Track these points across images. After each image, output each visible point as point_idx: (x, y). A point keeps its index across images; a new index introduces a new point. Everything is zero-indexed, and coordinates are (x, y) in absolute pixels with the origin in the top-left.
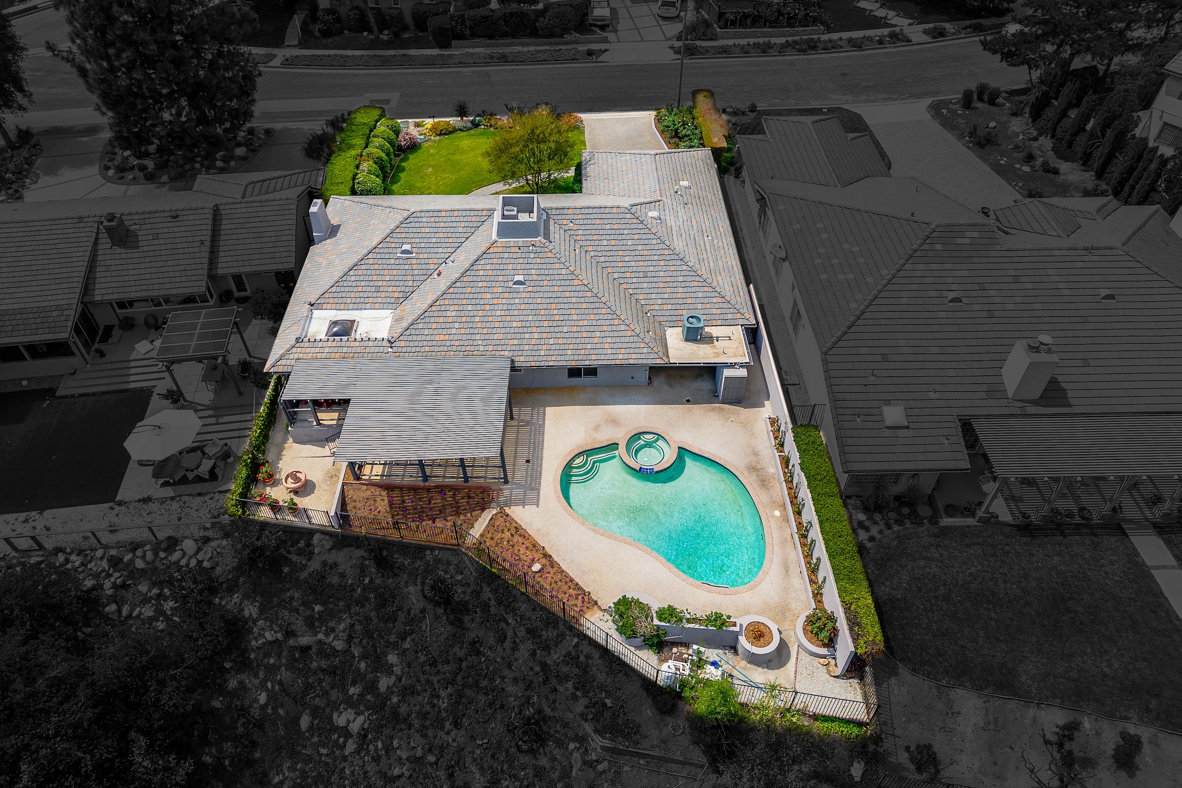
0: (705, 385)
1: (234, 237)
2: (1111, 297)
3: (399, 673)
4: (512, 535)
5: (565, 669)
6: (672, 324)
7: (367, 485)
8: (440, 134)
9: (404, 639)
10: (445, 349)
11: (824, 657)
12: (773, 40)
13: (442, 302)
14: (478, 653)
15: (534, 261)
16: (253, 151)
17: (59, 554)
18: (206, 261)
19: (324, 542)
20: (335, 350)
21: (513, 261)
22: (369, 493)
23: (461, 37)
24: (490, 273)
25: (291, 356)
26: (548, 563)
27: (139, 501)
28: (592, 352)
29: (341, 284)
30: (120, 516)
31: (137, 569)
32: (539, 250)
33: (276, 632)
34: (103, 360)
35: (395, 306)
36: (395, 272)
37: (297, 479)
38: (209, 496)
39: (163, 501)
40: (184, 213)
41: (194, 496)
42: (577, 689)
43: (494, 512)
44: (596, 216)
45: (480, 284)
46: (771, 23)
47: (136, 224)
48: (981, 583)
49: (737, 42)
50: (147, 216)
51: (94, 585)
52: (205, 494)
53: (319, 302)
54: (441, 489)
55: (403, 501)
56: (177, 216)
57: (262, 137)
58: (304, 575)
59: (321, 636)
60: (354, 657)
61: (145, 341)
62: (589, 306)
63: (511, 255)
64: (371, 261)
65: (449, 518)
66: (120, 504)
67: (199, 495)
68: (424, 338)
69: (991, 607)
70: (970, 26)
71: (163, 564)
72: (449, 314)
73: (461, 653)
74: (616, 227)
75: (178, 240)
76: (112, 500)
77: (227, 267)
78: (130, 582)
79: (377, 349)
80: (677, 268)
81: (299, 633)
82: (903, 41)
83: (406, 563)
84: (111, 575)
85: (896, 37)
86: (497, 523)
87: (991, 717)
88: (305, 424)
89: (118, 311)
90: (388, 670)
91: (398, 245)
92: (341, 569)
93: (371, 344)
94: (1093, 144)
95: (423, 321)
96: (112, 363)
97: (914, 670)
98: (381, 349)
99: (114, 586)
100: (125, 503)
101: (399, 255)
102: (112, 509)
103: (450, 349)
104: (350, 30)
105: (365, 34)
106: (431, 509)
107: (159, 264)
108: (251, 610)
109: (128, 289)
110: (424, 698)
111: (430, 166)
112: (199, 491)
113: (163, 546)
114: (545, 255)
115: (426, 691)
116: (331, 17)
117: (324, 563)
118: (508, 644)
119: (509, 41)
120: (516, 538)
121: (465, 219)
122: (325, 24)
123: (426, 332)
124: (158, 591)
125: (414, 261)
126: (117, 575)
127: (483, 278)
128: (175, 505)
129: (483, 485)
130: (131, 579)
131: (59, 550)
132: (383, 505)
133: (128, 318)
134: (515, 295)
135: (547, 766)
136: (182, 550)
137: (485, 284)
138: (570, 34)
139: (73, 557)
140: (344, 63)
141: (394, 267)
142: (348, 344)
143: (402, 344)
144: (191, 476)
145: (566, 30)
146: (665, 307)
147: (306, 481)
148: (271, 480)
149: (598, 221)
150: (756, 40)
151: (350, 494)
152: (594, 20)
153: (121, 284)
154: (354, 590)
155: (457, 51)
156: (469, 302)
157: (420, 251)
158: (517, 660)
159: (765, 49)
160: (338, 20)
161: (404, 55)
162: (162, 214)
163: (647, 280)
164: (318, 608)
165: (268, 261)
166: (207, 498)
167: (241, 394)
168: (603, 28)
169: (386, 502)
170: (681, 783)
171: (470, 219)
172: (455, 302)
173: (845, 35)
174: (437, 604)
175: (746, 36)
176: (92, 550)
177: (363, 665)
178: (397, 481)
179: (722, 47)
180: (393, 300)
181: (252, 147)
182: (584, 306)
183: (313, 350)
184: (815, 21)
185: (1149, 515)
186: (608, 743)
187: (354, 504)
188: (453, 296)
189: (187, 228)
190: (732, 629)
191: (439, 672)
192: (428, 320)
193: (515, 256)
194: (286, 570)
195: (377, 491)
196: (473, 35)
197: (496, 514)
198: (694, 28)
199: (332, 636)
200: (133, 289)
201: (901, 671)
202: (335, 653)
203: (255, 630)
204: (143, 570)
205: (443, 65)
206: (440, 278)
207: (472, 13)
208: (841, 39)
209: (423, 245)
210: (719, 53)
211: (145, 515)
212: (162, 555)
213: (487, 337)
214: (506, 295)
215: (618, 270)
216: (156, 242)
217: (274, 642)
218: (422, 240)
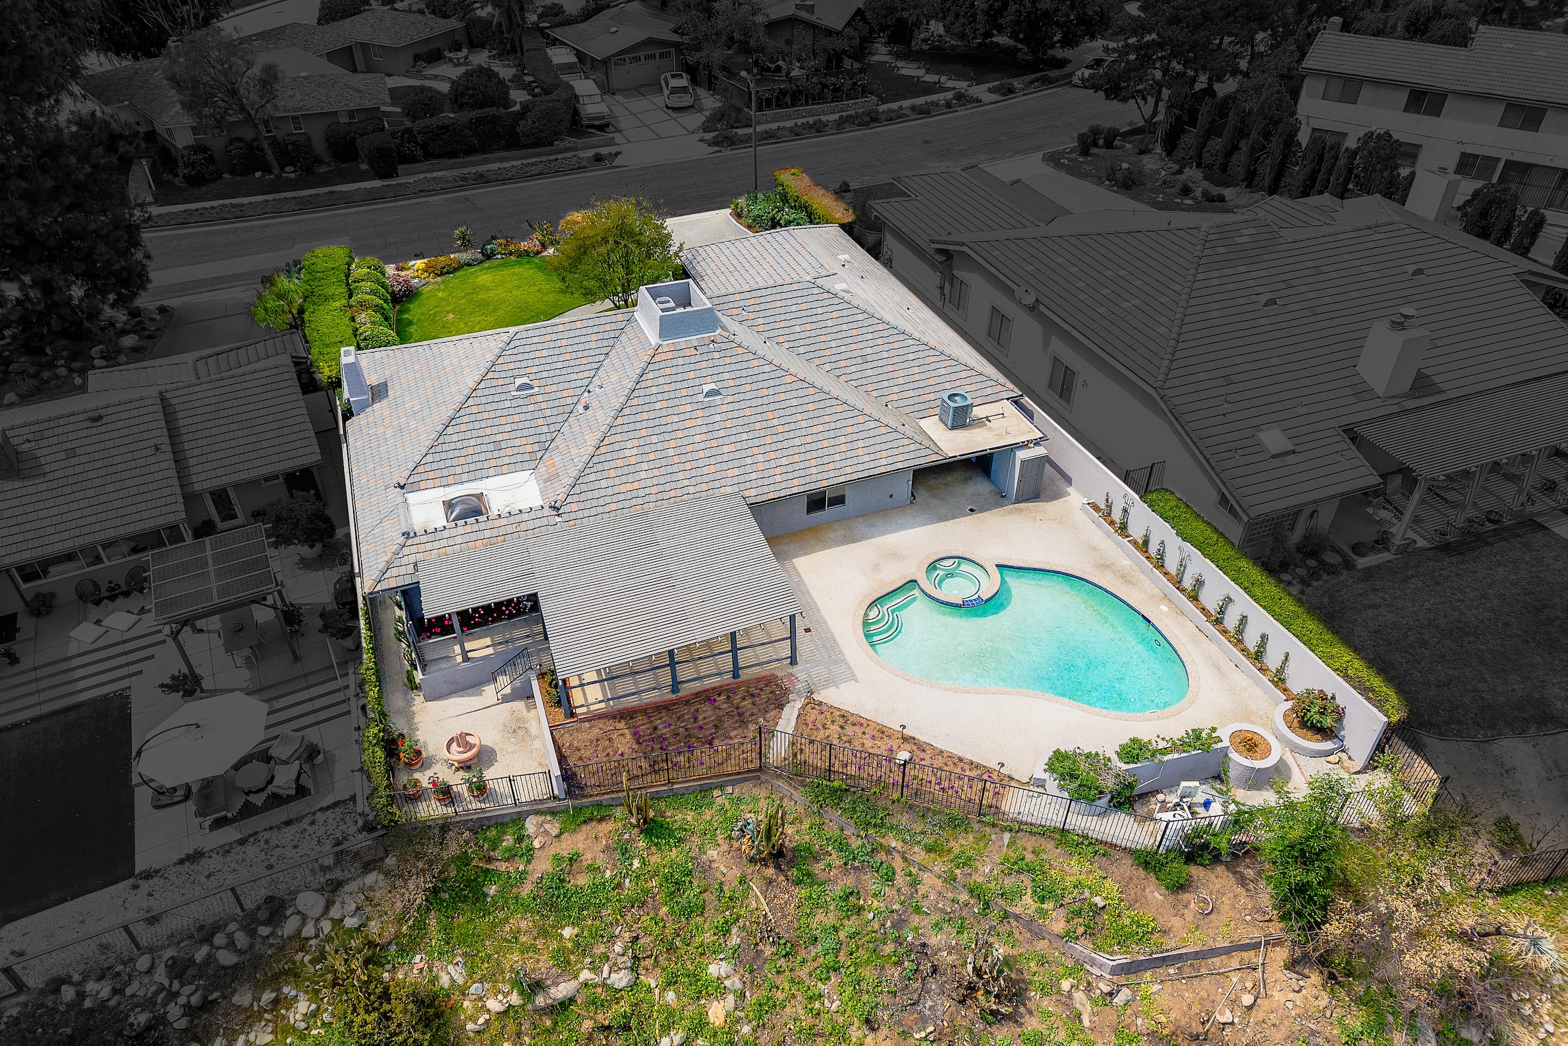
0: (980, 486)
1: (205, 433)
2: (1419, 272)
3: (738, 985)
4: (842, 727)
5: (1009, 882)
6: (922, 414)
7: (588, 720)
8: (442, 274)
9: (727, 932)
10: (640, 501)
11: (1330, 753)
12: (824, 118)
13: (612, 439)
14: (860, 910)
15: (722, 362)
16: (150, 337)
17: (64, 988)
18: (173, 473)
19: (547, 826)
20: (473, 537)
21: (693, 367)
22: (596, 731)
23: (410, 159)
24: (667, 388)
25: (405, 561)
26: (915, 748)
27: (181, 862)
28: (843, 463)
29: (439, 449)
30: (157, 895)
31: (225, 968)
32: (724, 346)
33: (506, 995)
34: (17, 668)
35: (533, 464)
36: (516, 418)
37: (469, 746)
38: (306, 821)
39: (226, 850)
40: (110, 411)
41: (278, 828)
42: (1042, 899)
43: (799, 705)
44: (773, 298)
45: (658, 406)
46: (814, 99)
47: (29, 441)
48: (1445, 616)
49: (782, 124)
50: (46, 425)
51: (149, 1021)
52: (299, 819)
53: (410, 480)
54: (707, 696)
55: (655, 728)
56: (100, 418)
57: (158, 317)
58: (526, 890)
59: (585, 975)
60: (650, 990)
61: (85, 624)
62: (817, 405)
63: (687, 360)
64: (475, 409)
65: (732, 734)
66: (147, 875)
67: (288, 823)
68: (603, 492)
69: (1472, 639)
70: (1037, 80)
71: (271, 945)
72: (627, 453)
73: (831, 920)
74: (804, 306)
75: (112, 452)
76: (131, 874)
77: (204, 480)
78: (215, 995)
79: (538, 523)
80: (901, 344)
81: (549, 982)
82: (971, 102)
83: (689, 819)
84: (177, 994)
85: (961, 98)
86: (810, 719)
87: (1549, 762)
88: (444, 665)
89: (23, 586)
90: (718, 989)
91: (508, 381)
92: (588, 858)
93: (525, 517)
94: (1258, 158)
95: (593, 470)
96: (35, 669)
97: (1441, 734)
98: (544, 521)
99: (189, 1010)
100: (157, 872)
101: (514, 393)
102: (136, 887)
103: (647, 499)
104: (232, 173)
105: (258, 174)
106: (701, 728)
107: (92, 493)
108: (450, 974)
109: (46, 540)
110: (796, 1009)
111: (448, 312)
112: (285, 818)
113: (263, 914)
114: (734, 352)
115: (794, 996)
116: (200, 156)
117: (558, 859)
118: (900, 880)
119: (479, 157)
120: (849, 730)
121: (596, 329)
122: (193, 167)
123: (604, 484)
124: (274, 995)
125: (540, 398)
126: (188, 989)
127: (660, 397)
128: (251, 851)
129: (763, 674)
130: (216, 989)
131: (55, 985)
132: (624, 743)
133: (44, 596)
134: (712, 411)
135: (1042, 1028)
136: (299, 912)
137: (665, 404)
138: (562, 140)
139: (91, 986)
140: (240, 214)
141: (512, 411)
142: (490, 524)
143: (574, 507)
144: (258, 800)
145: (557, 134)
146: (905, 395)
147: (481, 746)
148: (417, 759)
149: (778, 304)
150: (805, 120)
151: (566, 740)
152: (589, 119)
153: (31, 535)
154: (619, 886)
155: (409, 177)
156: (650, 431)
157: (543, 382)
158: (925, 897)
159: (819, 128)
160: (211, 160)
161: (332, 192)
162: (75, 418)
163: (870, 365)
164: (568, 932)
165: (275, 458)
166: (305, 824)
167: (296, 658)
168: (602, 128)
169: (629, 736)
170: (1235, 980)
171: (601, 329)
172: (631, 435)
173: (906, 103)
174: (764, 862)
175: (789, 118)
176: (124, 964)
177: (671, 996)
178: (632, 702)
179: (766, 132)
180: (527, 457)
181: (147, 333)
182: (811, 407)
183: (437, 545)
184: (865, 91)
185: (1554, 504)
186: (1121, 959)
187: (578, 754)
188: (626, 428)
189: (123, 432)
190: (1220, 745)
191: (804, 962)
192: (599, 467)
193: (693, 360)
194: (492, 890)
195: (609, 725)
196: (428, 155)
197: (803, 708)
198: (723, 115)
199: (606, 969)
200: (56, 538)
201: (1427, 740)
202: (616, 994)
203: (466, 1004)
204: (235, 967)
205: (396, 197)
206: (589, 412)
207: (421, 123)
208: (901, 108)
209: (545, 374)
210: (766, 139)
211: (204, 880)
212: (264, 931)
213: (694, 473)
214: (700, 414)
215: (827, 359)
216: (73, 461)
217: (506, 1012)
218: (541, 368)
